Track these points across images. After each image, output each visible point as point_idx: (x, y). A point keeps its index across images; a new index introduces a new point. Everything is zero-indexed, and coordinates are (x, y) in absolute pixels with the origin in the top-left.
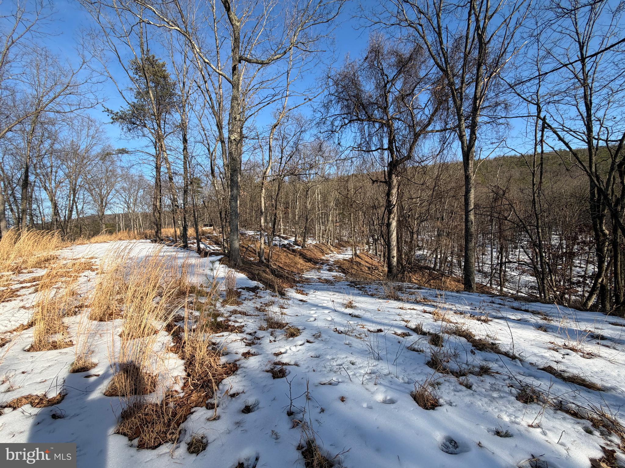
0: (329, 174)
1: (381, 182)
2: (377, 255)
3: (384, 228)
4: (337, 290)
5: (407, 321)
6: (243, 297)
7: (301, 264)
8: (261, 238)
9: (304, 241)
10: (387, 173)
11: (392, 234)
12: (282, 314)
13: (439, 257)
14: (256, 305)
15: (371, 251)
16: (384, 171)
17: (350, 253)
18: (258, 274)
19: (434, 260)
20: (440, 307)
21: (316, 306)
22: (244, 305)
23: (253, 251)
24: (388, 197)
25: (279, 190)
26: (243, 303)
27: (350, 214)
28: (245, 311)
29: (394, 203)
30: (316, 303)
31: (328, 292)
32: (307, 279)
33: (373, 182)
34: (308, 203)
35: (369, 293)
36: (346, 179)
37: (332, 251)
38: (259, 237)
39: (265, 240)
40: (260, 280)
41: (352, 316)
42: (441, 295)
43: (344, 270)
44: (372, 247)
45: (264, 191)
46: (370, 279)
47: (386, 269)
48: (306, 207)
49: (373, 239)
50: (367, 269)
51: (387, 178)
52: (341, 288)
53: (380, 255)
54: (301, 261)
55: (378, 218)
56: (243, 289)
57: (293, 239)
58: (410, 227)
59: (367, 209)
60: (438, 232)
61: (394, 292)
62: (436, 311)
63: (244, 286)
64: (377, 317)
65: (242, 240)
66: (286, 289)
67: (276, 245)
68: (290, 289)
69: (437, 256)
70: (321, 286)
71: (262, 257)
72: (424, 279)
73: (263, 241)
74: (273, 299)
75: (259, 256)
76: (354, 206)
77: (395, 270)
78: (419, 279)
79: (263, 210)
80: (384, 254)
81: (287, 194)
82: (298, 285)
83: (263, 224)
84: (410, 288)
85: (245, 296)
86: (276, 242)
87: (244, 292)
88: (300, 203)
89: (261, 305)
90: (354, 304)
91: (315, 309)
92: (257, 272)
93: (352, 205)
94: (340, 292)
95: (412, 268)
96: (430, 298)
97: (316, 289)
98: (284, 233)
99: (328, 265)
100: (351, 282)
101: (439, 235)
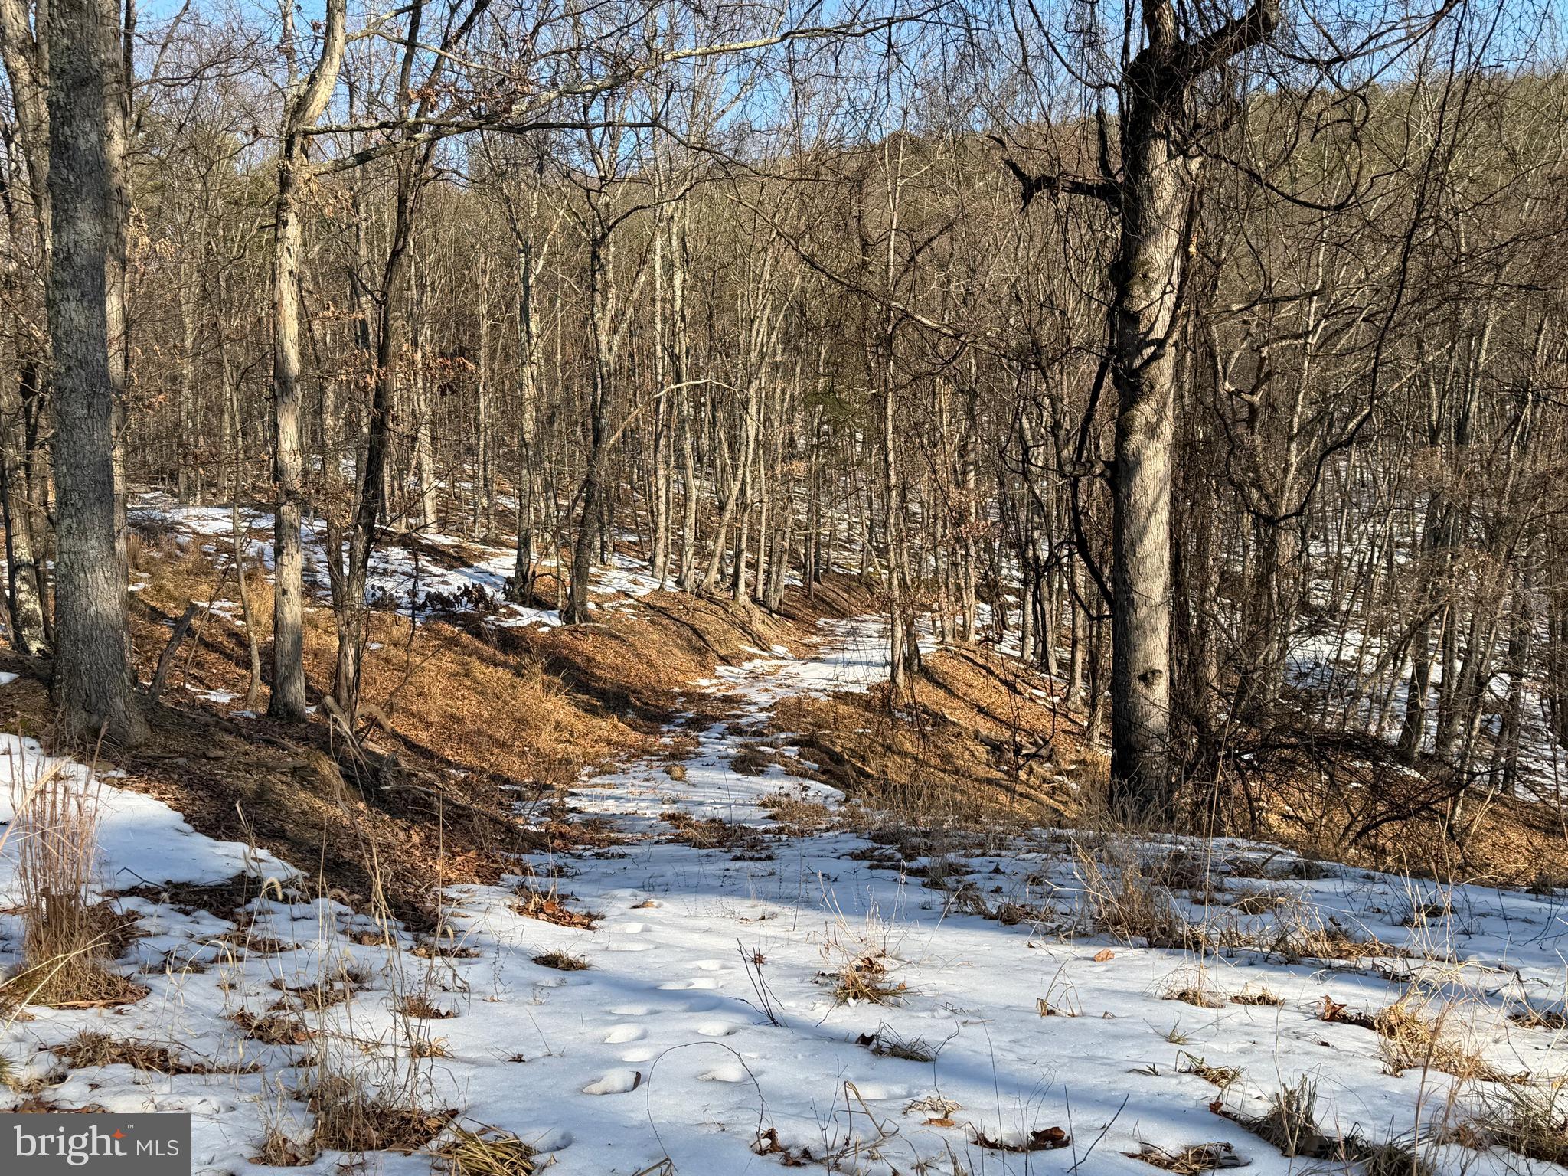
0: (742, 132)
1: (1077, 188)
2: (1046, 668)
3: (1093, 495)
4: (789, 888)
5: (1221, 1077)
6: (147, 950)
7: (558, 727)
8: (278, 551)
9: (579, 573)
10: (1114, 134)
11: (1143, 532)
12: (418, 1051)
13: (1436, 674)
14: (236, 1002)
15: (1011, 638)
16: (1100, 114)
17: (876, 656)
18: (260, 797)
19: (1403, 694)
20: (1425, 985)
21: (649, 991)
22: (154, 1001)
23: (229, 645)
24: (1124, 292)
25: (402, 230)
26: (148, 990)
27: (879, 401)
28: (160, 1039)
29: (1159, 332)
30: (647, 976)
31: (730, 903)
32: (597, 823)
33: (1030, 188)
34: (604, 325)
35: (992, 906)
36: (855, 164)
37: (759, 641)
38: (268, 547)
39: (308, 570)
40: (269, 835)
41: (879, 1052)
42: (1434, 912)
43: (838, 759)
44: (1013, 618)
45: (293, 230)
46: (996, 815)
47: (1104, 755)
48: (590, 353)
49: (1025, 566)
50: (982, 752)
51: (1115, 164)
52: (809, 877)
53: (1067, 667)
54: (559, 708)
55: (1057, 426)
56: (151, 894)
57: (504, 564)
58: (1257, 483)
59: (987, 368)
60: (1430, 519)
61: (1147, 898)
62: (1405, 1010)
63: (156, 877)
64: (1037, 1051)
65: (150, 567)
66: (452, 892)
67: (385, 603)
68: (481, 892)
69: (1421, 671)
70: (688, 862)
71: (289, 679)
72: (1340, 818)
73: (292, 576)
74: (355, 955)
75: (271, 676)
76: (900, 347)
77: (1155, 760)
78: (1307, 815)
79: (294, 366)
80: (1093, 658)
81: (461, 261)
82: (529, 860)
83: (292, 462)
84: (1247, 870)
85: (162, 944)
86: (389, 584)
87: (155, 917)
88: (547, 323)
89: (276, 996)
90: (894, 975)
91: (639, 1010)
92: (249, 783)
93: (888, 342)
94: (808, 903)
95: (1266, 745)
96: (1373, 931)
97: (649, 887)
98: (443, 525)
99: (738, 731)
100: (880, 837)
101: (1437, 536)
